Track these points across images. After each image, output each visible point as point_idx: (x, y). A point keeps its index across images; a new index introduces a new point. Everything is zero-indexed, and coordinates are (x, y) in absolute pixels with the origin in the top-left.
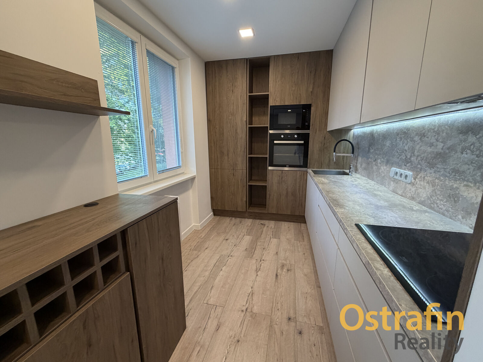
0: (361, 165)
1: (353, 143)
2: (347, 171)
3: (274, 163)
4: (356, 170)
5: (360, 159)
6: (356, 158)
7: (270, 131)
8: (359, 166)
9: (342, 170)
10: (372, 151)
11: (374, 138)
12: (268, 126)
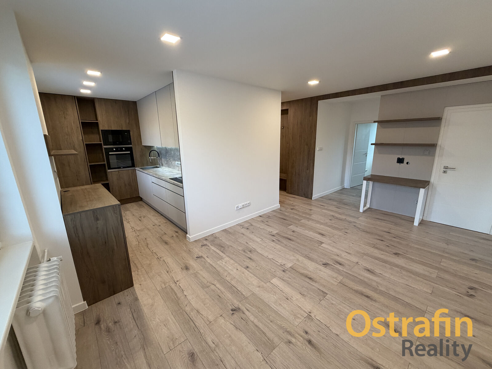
0: (164, 162)
1: (158, 152)
2: (158, 166)
3: (111, 167)
4: (162, 165)
5: (163, 159)
6: (161, 159)
7: (104, 146)
8: (163, 162)
9: (155, 166)
10: (167, 155)
11: (167, 150)
12: (102, 143)
